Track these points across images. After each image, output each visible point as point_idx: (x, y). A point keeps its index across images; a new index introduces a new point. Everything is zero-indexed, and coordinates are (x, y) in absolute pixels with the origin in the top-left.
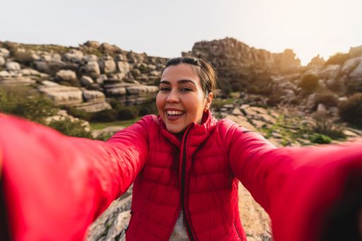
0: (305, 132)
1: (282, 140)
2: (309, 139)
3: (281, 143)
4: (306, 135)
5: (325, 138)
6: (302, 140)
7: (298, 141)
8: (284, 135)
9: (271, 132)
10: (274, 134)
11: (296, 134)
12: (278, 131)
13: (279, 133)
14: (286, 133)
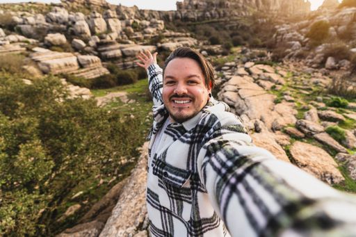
0: (319, 93)
1: (296, 104)
2: (324, 101)
3: (295, 107)
4: (320, 98)
5: (342, 101)
6: (316, 103)
7: (312, 104)
8: (295, 97)
9: (282, 94)
10: (286, 97)
11: (309, 95)
12: (289, 92)
13: (290, 95)
14: (298, 95)
